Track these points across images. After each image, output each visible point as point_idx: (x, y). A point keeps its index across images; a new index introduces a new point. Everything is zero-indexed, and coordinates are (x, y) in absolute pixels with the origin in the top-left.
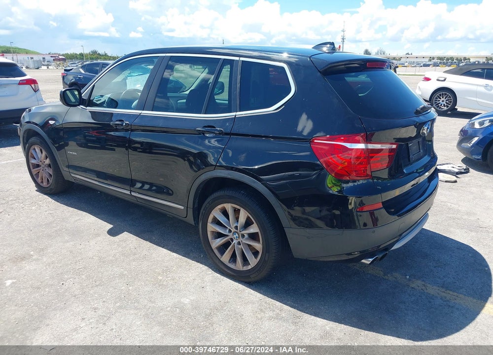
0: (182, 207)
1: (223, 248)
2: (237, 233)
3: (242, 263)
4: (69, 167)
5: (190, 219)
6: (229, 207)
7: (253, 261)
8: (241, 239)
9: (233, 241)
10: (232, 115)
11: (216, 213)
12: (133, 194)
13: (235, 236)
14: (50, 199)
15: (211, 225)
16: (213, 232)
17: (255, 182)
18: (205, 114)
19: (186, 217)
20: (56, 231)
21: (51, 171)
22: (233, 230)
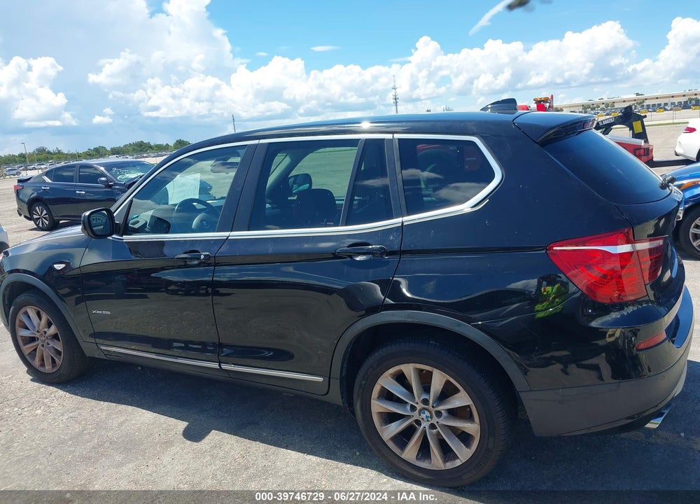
0: (320, 379)
1: (403, 438)
2: (427, 410)
3: (441, 458)
4: (95, 335)
5: (336, 396)
6: (409, 370)
7: (464, 454)
8: (435, 420)
9: (420, 424)
10: (396, 222)
11: (386, 381)
12: (224, 366)
13: (424, 416)
14: (61, 393)
15: (378, 403)
16: (380, 414)
17: (459, 325)
18: (346, 225)
19: (327, 394)
20: (94, 447)
21: (59, 346)
22: (419, 406)
